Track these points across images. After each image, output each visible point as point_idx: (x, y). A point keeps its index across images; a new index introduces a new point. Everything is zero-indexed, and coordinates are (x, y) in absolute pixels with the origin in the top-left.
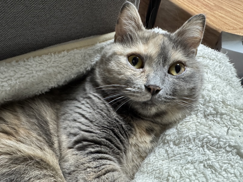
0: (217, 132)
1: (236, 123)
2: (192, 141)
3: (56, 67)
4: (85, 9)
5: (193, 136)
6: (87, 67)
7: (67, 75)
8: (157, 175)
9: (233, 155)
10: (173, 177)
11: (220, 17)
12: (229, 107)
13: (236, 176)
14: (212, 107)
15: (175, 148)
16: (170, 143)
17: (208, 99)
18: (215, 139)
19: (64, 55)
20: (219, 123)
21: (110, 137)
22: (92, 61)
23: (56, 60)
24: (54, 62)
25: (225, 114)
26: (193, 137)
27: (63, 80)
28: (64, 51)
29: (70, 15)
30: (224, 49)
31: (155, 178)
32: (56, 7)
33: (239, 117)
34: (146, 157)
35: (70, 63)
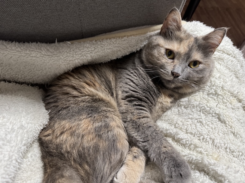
0: (211, 105)
2: (195, 107)
5: (197, 104)
7: (124, 52)
8: (170, 122)
9: (215, 118)
10: (179, 124)
12: (225, 91)
13: (212, 129)
14: (214, 90)
15: (184, 110)
16: (182, 106)
18: (209, 108)
19: (125, 39)
20: (215, 100)
21: (148, 96)
22: (142, 44)
23: (119, 42)
24: (118, 44)
25: (221, 95)
28: (125, 36)
31: (168, 123)
33: (229, 98)
34: (166, 111)
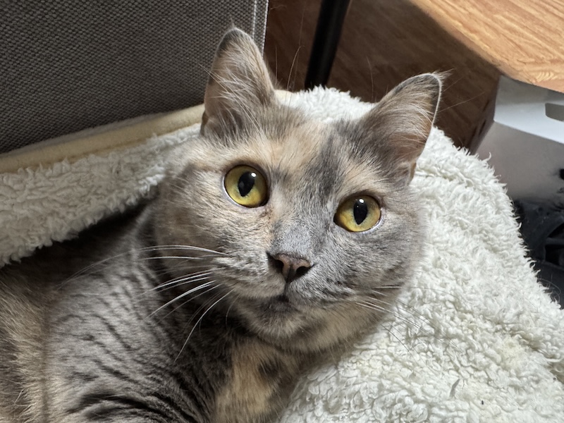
0: (429, 389)
1: (480, 363)
2: (367, 406)
3: (40, 201)
4: (115, 52)
5: (371, 393)
6: (128, 197)
7: (74, 218)
11: (506, 32)
12: (469, 316)
14: (427, 317)
15: (327, 420)
16: (316, 403)
17: (419, 292)
18: (422, 406)
19: (61, 170)
20: (438, 360)
22: (141, 182)
23: (39, 185)
24: (31, 190)
25: (457, 336)
26: (370, 395)
27: (64, 229)
28: (60, 160)
29: (74, 69)
30: (497, 123)
32: (32, 51)
33: (490, 346)
35: (80, 189)
